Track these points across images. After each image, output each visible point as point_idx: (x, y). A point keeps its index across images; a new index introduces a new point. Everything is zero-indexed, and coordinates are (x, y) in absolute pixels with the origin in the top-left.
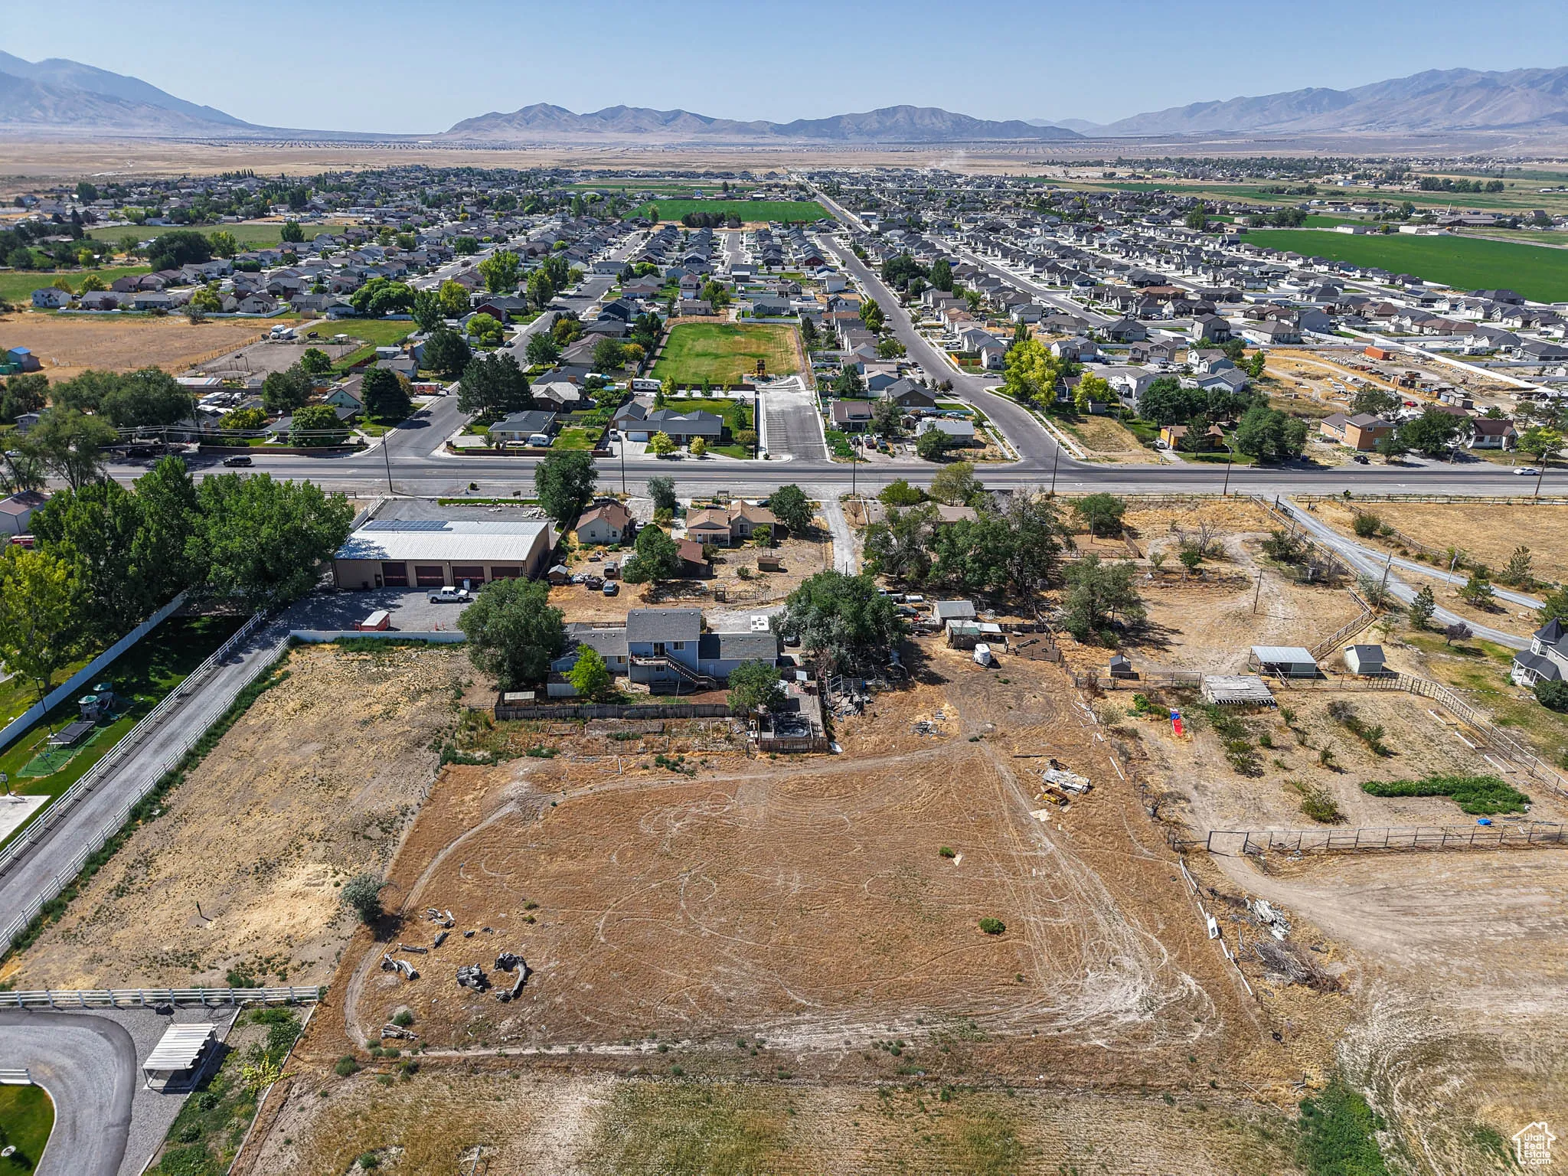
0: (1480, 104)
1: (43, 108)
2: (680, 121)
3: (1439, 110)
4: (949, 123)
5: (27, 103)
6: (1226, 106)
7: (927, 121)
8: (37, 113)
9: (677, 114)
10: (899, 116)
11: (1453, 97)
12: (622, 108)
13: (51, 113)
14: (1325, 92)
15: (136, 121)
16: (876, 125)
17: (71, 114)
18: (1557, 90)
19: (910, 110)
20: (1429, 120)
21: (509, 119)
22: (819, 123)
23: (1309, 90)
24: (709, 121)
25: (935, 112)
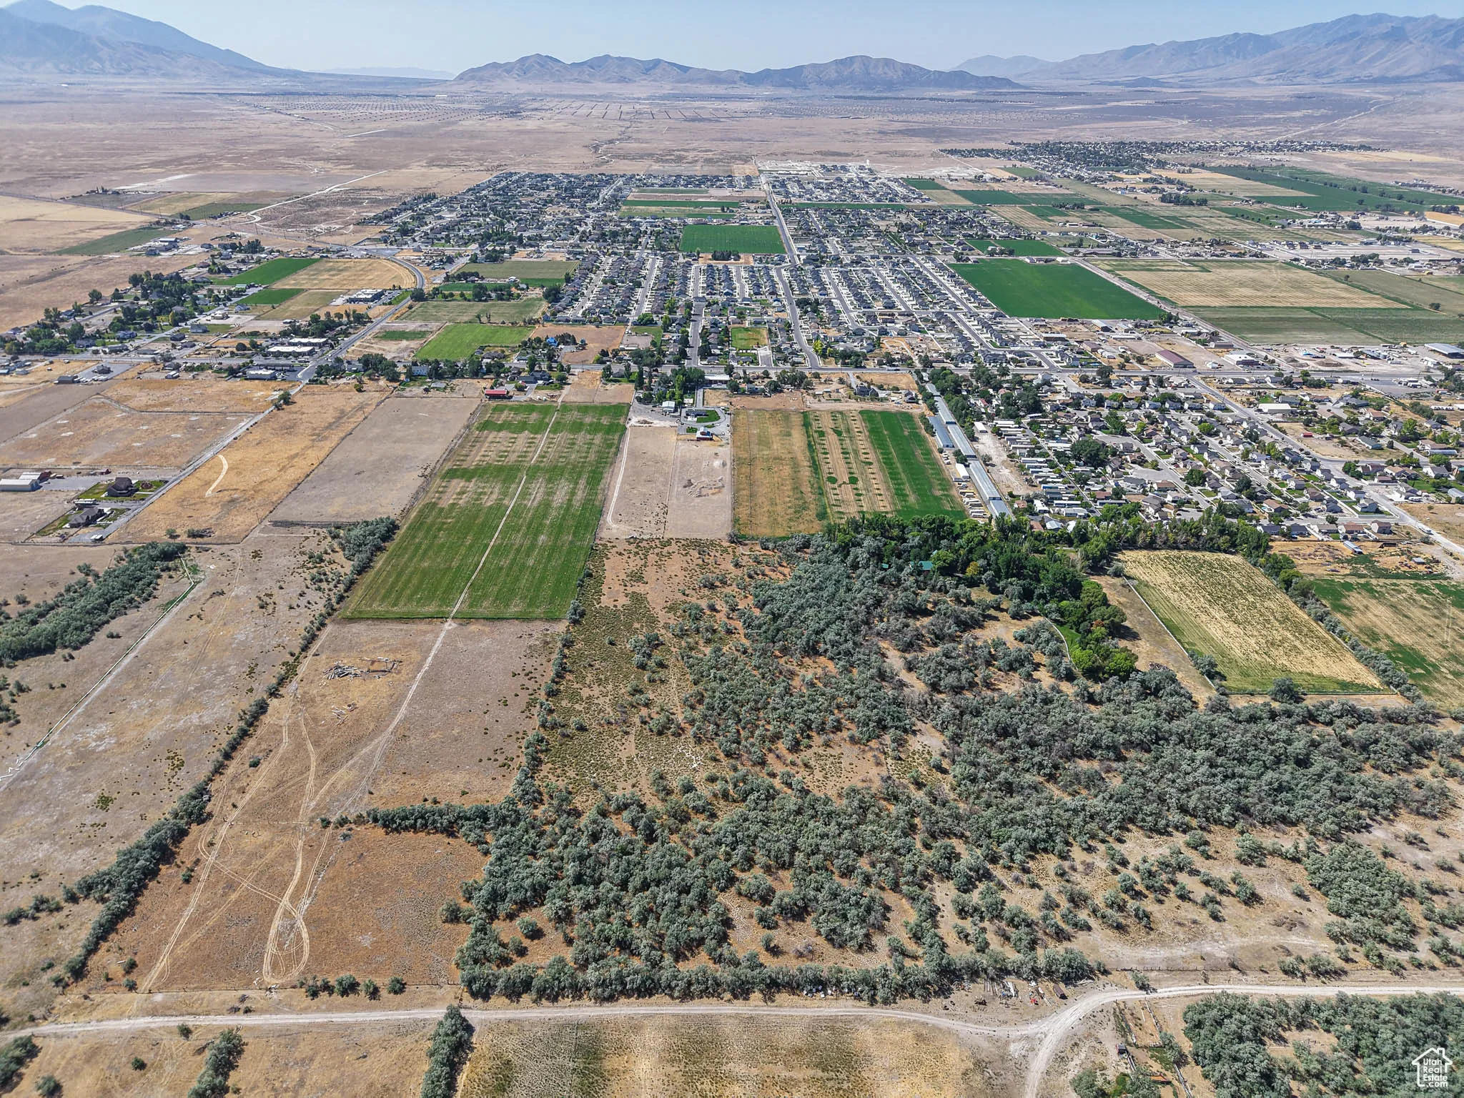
0: (1381, 55)
1: (100, 60)
2: (658, 71)
3: (1343, 60)
4: (900, 73)
5: (85, 56)
6: (1159, 49)
7: (880, 71)
8: (96, 65)
9: (657, 63)
10: (856, 66)
11: (1358, 48)
12: (607, 57)
13: (107, 64)
14: (1251, 36)
15: (181, 72)
16: (834, 75)
17: (125, 65)
18: (1454, 44)
19: (865, 60)
20: (1332, 70)
21: (507, 68)
22: (784, 72)
23: (1236, 35)
24: (685, 69)
25: (888, 62)
